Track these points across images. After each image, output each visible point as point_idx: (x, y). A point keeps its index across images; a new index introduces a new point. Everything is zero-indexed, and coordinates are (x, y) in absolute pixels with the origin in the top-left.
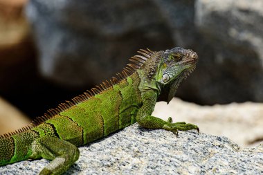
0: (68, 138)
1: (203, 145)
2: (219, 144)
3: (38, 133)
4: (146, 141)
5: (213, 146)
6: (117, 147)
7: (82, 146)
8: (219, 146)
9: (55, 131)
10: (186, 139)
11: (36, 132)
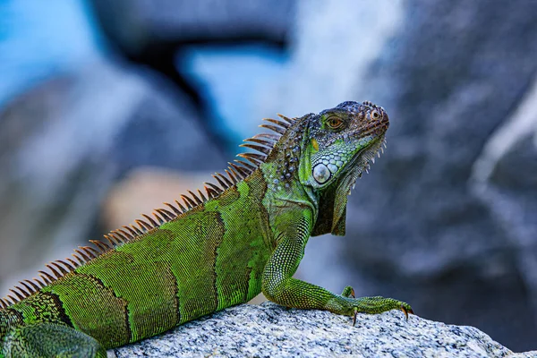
0: (92, 325)
1: (415, 343)
2: (453, 341)
3: (20, 315)
4: (280, 334)
5: (439, 345)
6: (209, 348)
7: (128, 345)
8: (454, 346)
9: (62, 311)
10: (375, 329)
11: (15, 312)
